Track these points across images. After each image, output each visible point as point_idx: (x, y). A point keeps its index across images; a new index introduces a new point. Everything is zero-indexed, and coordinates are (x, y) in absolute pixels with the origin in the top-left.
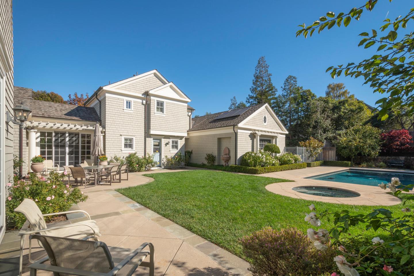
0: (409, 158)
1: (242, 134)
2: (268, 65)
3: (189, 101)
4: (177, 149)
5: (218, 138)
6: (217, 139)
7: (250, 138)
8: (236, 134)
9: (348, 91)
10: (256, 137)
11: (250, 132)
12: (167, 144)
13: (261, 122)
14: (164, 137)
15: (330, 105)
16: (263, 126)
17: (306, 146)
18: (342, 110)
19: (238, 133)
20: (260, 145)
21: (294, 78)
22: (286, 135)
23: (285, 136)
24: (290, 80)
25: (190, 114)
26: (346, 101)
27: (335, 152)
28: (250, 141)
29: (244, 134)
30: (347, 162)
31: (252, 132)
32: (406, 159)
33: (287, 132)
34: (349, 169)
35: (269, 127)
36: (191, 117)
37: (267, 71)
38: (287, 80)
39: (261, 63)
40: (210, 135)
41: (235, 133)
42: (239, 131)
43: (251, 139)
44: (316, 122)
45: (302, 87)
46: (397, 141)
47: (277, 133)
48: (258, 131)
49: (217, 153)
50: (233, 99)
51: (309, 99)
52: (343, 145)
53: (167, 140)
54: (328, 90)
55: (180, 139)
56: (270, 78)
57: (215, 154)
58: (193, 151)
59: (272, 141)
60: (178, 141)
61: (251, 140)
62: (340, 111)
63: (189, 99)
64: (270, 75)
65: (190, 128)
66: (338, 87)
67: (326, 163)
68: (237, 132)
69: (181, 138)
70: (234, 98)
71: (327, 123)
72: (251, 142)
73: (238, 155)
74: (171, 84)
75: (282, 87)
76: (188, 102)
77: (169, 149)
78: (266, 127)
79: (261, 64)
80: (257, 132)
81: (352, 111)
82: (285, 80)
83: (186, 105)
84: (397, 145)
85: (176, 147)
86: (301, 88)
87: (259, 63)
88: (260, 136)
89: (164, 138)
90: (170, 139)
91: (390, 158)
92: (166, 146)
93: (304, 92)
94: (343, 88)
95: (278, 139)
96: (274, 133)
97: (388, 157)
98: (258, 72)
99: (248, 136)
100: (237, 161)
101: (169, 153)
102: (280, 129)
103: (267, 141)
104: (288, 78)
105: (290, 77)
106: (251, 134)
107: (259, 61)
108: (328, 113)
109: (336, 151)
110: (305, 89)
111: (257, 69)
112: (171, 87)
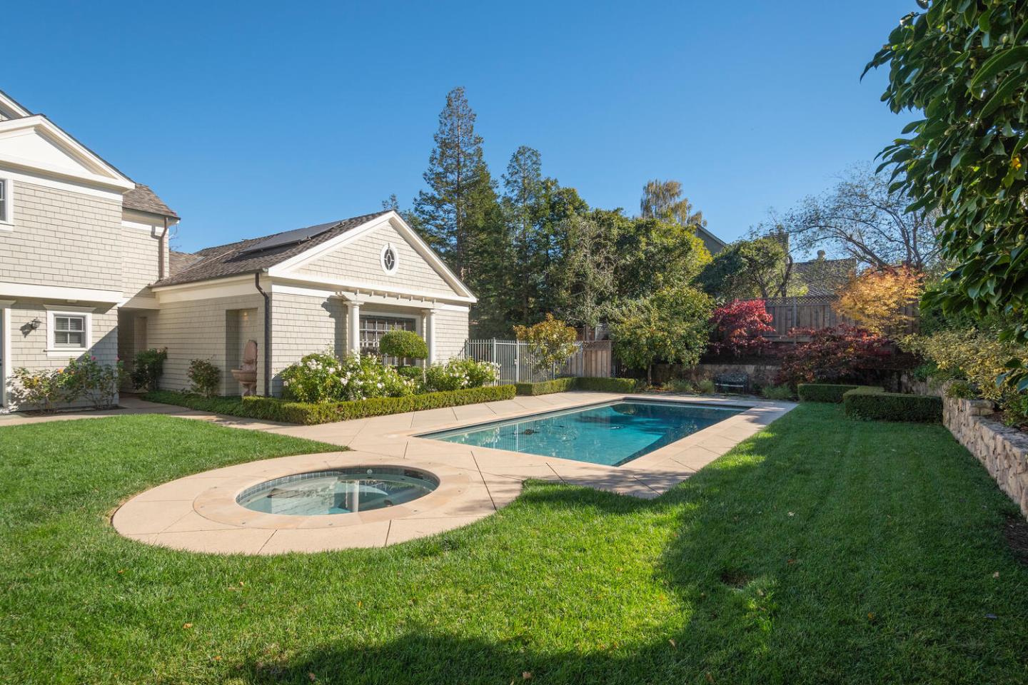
0: (762, 368)
1: (292, 299)
2: (473, 112)
3: (131, 186)
4: (84, 345)
5: (227, 311)
6: (225, 313)
7: (328, 314)
8: (267, 298)
9: (687, 204)
10: (349, 308)
11: (327, 294)
12: (28, 329)
13: (376, 267)
14: (14, 302)
15: (615, 232)
16: (383, 278)
17: (527, 339)
18: (643, 246)
19: (274, 297)
20: (362, 333)
21: (534, 153)
22: (472, 306)
23: (467, 309)
24: (523, 158)
25: (159, 230)
26: (651, 224)
27: (610, 352)
28: (331, 323)
29: (302, 300)
30: (625, 380)
31: (333, 294)
32: (757, 370)
33: (473, 299)
34: (625, 399)
35: (404, 282)
36: (166, 240)
37: (470, 131)
38: (515, 158)
39: (454, 104)
40: (208, 300)
41: (264, 294)
42: (276, 289)
43: (330, 316)
44: (577, 275)
45: (556, 181)
46: (741, 326)
47: (432, 300)
48: (354, 291)
49: (224, 358)
50: (390, 201)
51: (568, 212)
52: (623, 335)
53: (28, 316)
54: (645, 197)
55: (94, 312)
56: (479, 150)
57: (221, 361)
58: (169, 351)
59: (418, 324)
60: (84, 317)
61: (333, 320)
62: (637, 248)
63: (129, 179)
64: (479, 140)
65: (161, 275)
66: (668, 190)
67: (580, 385)
68: (271, 293)
69: (101, 308)
70: (393, 200)
71: (606, 279)
72: (334, 325)
73: (274, 365)
74: (38, 120)
75: (503, 176)
76: (126, 189)
77: (43, 345)
78: (395, 280)
79: (454, 108)
80: (348, 295)
81: (668, 250)
82: (511, 157)
83: (119, 198)
84: (741, 336)
85: (80, 339)
86: (555, 183)
87: (449, 105)
88: (361, 306)
89: (13, 307)
90: (45, 309)
91: (727, 368)
92: (26, 334)
93: (559, 194)
94: (677, 194)
95: (433, 317)
96: (420, 299)
97: (723, 367)
98: (447, 129)
99: (319, 307)
100: (271, 384)
101: (44, 357)
102: (449, 288)
103: (400, 321)
104: (519, 152)
105: (522, 151)
106: (330, 299)
107: (449, 100)
108: (608, 253)
109: (613, 352)
110: (563, 185)
111: (443, 120)
112: (39, 130)
